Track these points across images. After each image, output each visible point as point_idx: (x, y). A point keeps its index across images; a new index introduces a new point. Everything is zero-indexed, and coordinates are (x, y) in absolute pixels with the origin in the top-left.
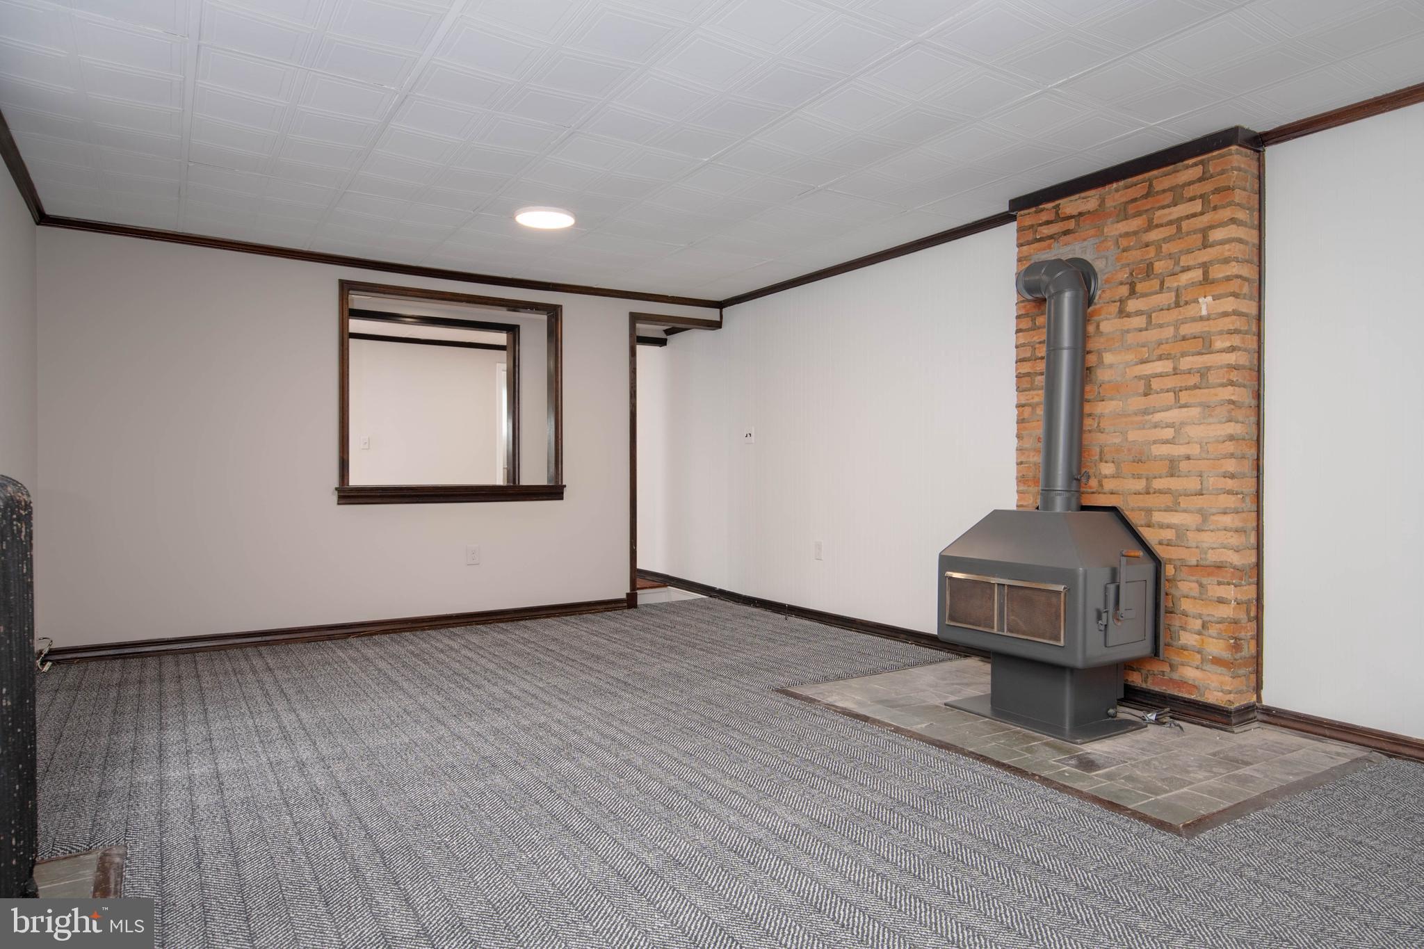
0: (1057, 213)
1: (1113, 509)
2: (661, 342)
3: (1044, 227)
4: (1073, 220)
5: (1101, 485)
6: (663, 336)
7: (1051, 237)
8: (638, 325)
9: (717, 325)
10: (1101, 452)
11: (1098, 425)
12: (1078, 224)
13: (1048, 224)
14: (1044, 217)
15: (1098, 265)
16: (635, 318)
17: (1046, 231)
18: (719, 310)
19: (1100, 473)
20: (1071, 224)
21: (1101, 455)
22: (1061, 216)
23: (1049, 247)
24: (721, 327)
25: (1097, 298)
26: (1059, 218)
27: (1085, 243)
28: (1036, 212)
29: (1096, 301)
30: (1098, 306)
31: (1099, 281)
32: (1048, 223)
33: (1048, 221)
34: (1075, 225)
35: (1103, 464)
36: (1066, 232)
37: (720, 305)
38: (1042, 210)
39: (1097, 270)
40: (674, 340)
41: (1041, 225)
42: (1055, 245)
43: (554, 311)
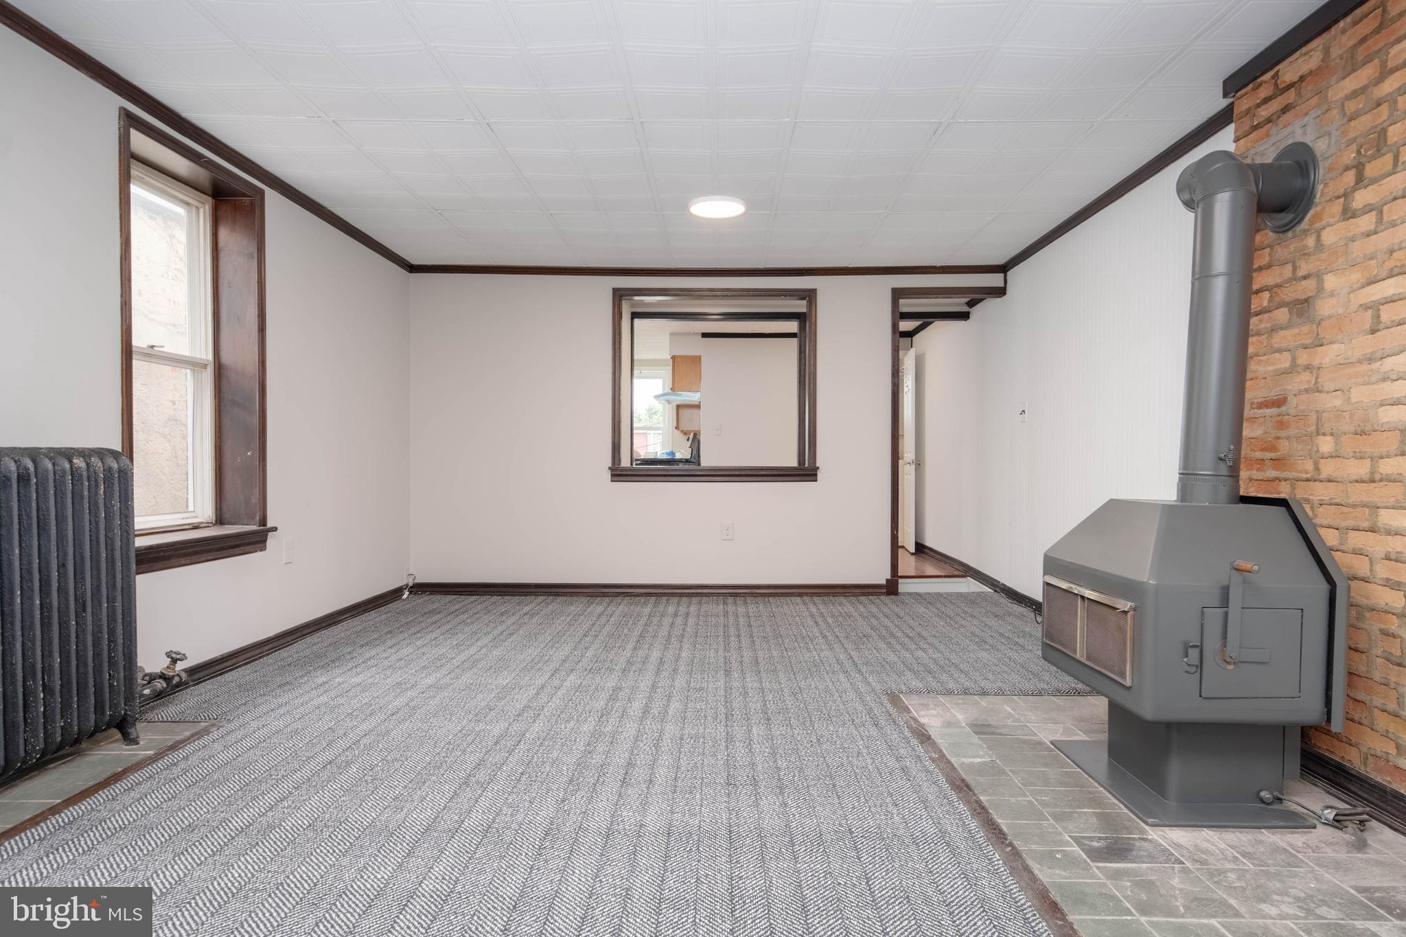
0: (1276, 84)
1: (1283, 503)
2: (964, 316)
3: (1263, 107)
4: (1293, 89)
5: (1317, 469)
6: (965, 309)
7: (1269, 120)
8: (901, 301)
9: (1000, 292)
10: (1318, 420)
11: (1316, 382)
12: (1299, 95)
13: (1266, 103)
14: (1264, 92)
15: (1320, 147)
16: (897, 294)
17: (1264, 112)
18: (1003, 275)
19: (1318, 451)
20: (1291, 96)
21: (1317, 425)
22: (1281, 86)
23: (1268, 135)
24: (1005, 294)
25: (1318, 195)
26: (1280, 91)
27: (1306, 119)
28: (1253, 89)
29: (1317, 200)
30: (1319, 208)
31: (1321, 171)
32: (1266, 100)
33: (1266, 98)
34: (1296, 95)
35: (1321, 438)
36: (1285, 109)
37: (1003, 269)
38: (1260, 85)
39: (1318, 155)
40: (976, 312)
41: (1258, 106)
42: (1274, 130)
43: (809, 295)
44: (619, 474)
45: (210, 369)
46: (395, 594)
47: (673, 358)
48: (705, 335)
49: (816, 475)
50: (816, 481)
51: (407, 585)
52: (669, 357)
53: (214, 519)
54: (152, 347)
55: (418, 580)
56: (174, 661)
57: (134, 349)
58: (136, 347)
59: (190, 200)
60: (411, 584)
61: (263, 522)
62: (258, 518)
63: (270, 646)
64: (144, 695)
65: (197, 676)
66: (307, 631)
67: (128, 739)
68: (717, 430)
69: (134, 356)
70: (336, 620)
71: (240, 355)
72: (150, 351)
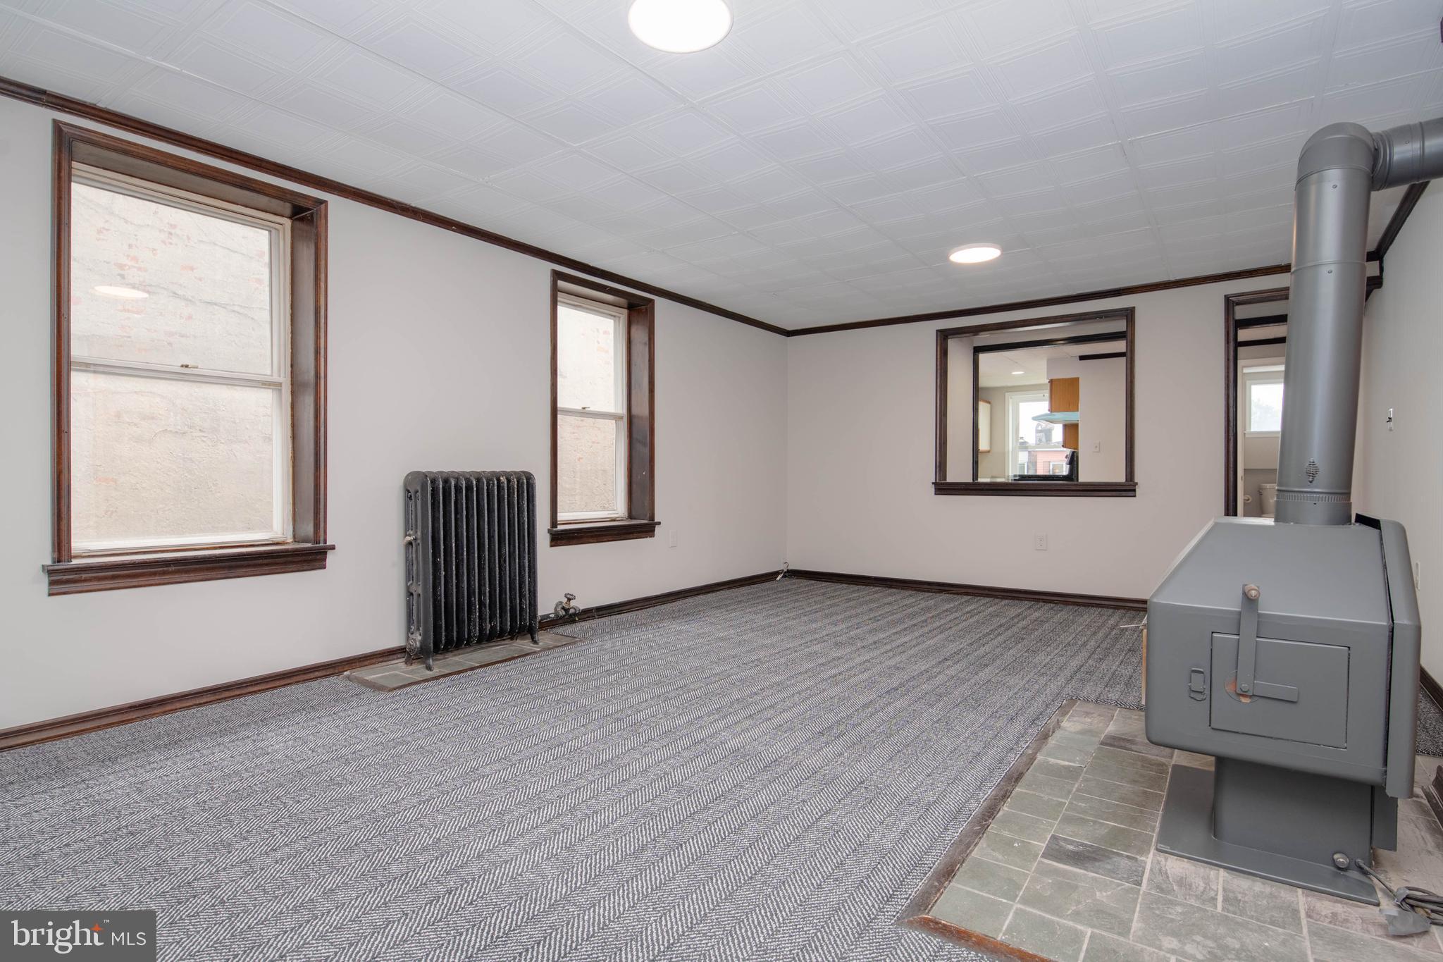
16: (1231, 301)
18: (1378, 262)
24: (1381, 284)
37: (1379, 256)
43: (1129, 314)
44: (944, 488)
45: (625, 419)
46: (770, 577)
47: (1051, 382)
48: (1082, 358)
49: (1134, 490)
50: (1135, 496)
51: (783, 570)
52: (1047, 381)
53: (627, 515)
54: (584, 408)
55: (791, 568)
56: (569, 600)
57: (558, 409)
58: (560, 408)
59: (614, 314)
60: (785, 570)
61: (652, 518)
62: (648, 515)
63: (657, 601)
64: (550, 618)
65: (601, 613)
66: (688, 594)
67: (535, 642)
68: (1096, 447)
69: (559, 412)
70: (715, 589)
71: (641, 409)
72: (584, 411)
